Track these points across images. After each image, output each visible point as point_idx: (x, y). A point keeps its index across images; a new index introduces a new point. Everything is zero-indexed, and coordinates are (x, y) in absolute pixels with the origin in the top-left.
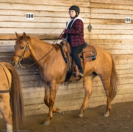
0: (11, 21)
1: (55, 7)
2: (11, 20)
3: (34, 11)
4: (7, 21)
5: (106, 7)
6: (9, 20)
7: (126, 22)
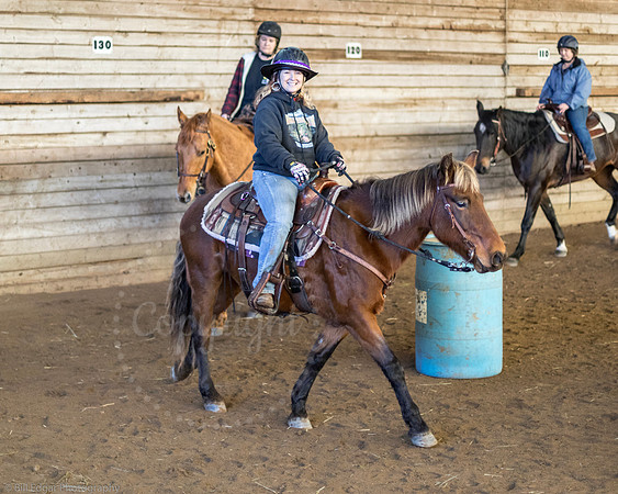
0: (57, 58)
1: (164, 21)
2: (56, 55)
3: (113, 32)
4: (47, 59)
5: (296, 19)
6: (51, 56)
7: (348, 55)
